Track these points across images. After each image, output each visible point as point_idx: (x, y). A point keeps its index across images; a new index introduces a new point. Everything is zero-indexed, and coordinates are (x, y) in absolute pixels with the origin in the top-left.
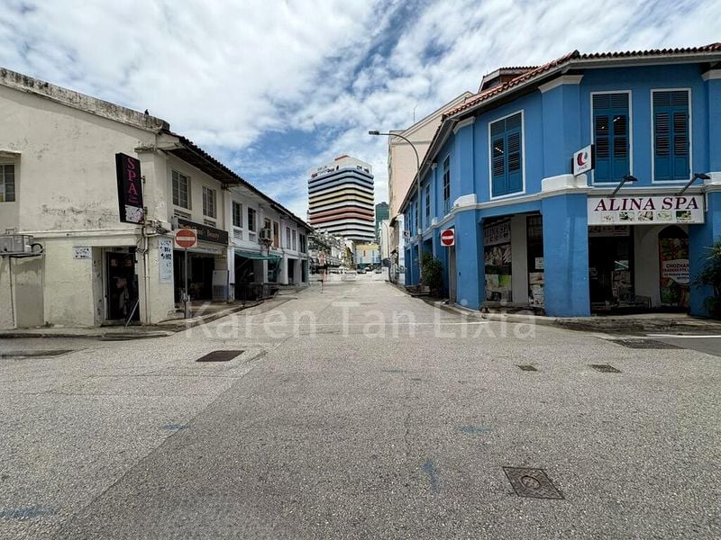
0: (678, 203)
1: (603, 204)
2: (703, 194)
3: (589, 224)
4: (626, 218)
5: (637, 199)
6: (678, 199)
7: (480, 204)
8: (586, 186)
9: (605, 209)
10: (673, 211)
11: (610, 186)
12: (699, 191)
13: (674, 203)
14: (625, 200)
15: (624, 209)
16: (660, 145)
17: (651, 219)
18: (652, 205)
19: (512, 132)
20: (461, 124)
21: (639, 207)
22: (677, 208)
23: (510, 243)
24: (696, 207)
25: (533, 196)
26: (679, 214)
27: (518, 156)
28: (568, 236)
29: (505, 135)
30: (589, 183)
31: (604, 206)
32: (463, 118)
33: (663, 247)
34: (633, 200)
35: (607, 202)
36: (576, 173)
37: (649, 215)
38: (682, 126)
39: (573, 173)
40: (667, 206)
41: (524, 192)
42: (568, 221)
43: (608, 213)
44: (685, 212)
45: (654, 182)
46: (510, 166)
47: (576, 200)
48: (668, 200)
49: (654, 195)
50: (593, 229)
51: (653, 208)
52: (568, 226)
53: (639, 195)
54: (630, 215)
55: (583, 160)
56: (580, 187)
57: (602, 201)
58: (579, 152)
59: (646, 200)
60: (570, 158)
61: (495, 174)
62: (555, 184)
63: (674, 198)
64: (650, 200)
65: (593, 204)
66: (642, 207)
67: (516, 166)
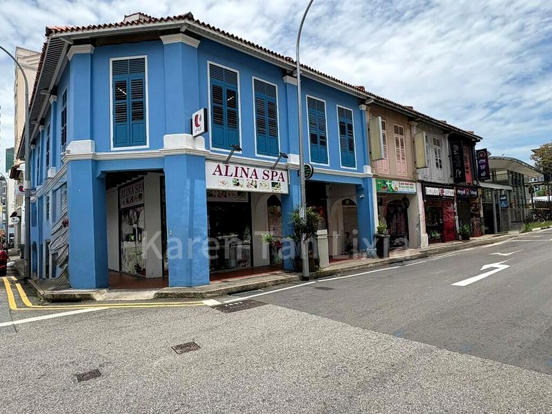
0: (273, 176)
1: (219, 169)
2: (287, 170)
3: (208, 187)
4: (238, 184)
5: (245, 168)
6: (273, 172)
7: (98, 154)
8: (204, 149)
9: (221, 174)
10: (270, 182)
11: (224, 153)
12: (285, 168)
13: (270, 175)
14: (237, 168)
15: (236, 176)
16: (260, 123)
17: (256, 187)
18: (256, 175)
19: (136, 76)
20: (76, 49)
21: (247, 176)
22: (272, 179)
23: (143, 205)
24: (283, 181)
25: (156, 153)
26: (274, 184)
27: (142, 104)
28: (188, 198)
29: (128, 78)
30: (207, 146)
31: (220, 171)
32: (78, 42)
33: (271, 213)
34: (243, 169)
35: (223, 167)
36: (194, 134)
37: (254, 183)
38: (272, 113)
39: (192, 134)
40: (266, 177)
41: (147, 146)
42: (188, 182)
43: (223, 178)
44: (277, 183)
45: (257, 155)
46: (134, 114)
47: (195, 162)
48: (266, 172)
49: (257, 166)
50: (210, 193)
51: (257, 178)
52: (188, 188)
53: (246, 165)
54: (240, 182)
55: (199, 123)
56: (199, 149)
57: (219, 166)
58: (195, 114)
59: (252, 169)
60: (189, 118)
61: (117, 121)
62: (176, 142)
63: (270, 171)
64: (255, 170)
65: (210, 167)
66: (249, 176)
67: (139, 115)
